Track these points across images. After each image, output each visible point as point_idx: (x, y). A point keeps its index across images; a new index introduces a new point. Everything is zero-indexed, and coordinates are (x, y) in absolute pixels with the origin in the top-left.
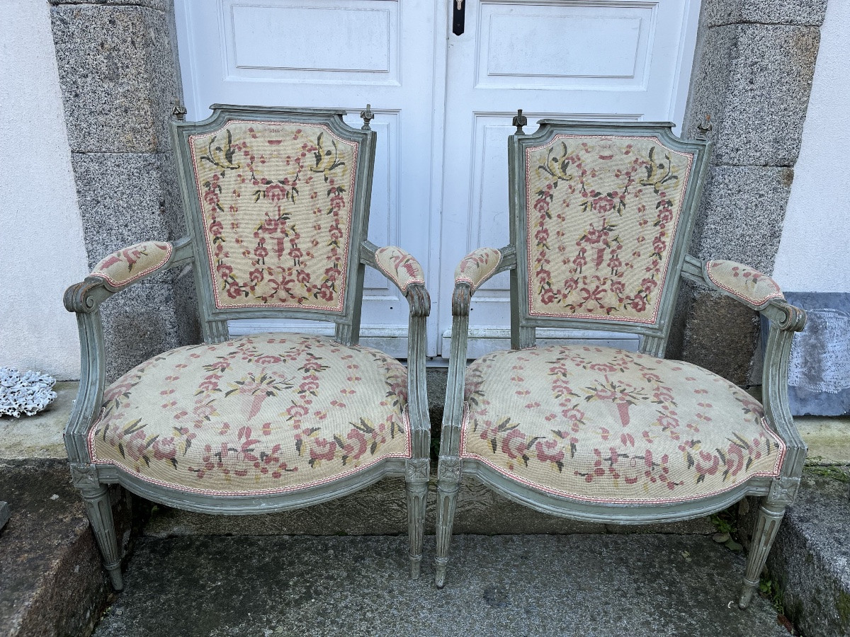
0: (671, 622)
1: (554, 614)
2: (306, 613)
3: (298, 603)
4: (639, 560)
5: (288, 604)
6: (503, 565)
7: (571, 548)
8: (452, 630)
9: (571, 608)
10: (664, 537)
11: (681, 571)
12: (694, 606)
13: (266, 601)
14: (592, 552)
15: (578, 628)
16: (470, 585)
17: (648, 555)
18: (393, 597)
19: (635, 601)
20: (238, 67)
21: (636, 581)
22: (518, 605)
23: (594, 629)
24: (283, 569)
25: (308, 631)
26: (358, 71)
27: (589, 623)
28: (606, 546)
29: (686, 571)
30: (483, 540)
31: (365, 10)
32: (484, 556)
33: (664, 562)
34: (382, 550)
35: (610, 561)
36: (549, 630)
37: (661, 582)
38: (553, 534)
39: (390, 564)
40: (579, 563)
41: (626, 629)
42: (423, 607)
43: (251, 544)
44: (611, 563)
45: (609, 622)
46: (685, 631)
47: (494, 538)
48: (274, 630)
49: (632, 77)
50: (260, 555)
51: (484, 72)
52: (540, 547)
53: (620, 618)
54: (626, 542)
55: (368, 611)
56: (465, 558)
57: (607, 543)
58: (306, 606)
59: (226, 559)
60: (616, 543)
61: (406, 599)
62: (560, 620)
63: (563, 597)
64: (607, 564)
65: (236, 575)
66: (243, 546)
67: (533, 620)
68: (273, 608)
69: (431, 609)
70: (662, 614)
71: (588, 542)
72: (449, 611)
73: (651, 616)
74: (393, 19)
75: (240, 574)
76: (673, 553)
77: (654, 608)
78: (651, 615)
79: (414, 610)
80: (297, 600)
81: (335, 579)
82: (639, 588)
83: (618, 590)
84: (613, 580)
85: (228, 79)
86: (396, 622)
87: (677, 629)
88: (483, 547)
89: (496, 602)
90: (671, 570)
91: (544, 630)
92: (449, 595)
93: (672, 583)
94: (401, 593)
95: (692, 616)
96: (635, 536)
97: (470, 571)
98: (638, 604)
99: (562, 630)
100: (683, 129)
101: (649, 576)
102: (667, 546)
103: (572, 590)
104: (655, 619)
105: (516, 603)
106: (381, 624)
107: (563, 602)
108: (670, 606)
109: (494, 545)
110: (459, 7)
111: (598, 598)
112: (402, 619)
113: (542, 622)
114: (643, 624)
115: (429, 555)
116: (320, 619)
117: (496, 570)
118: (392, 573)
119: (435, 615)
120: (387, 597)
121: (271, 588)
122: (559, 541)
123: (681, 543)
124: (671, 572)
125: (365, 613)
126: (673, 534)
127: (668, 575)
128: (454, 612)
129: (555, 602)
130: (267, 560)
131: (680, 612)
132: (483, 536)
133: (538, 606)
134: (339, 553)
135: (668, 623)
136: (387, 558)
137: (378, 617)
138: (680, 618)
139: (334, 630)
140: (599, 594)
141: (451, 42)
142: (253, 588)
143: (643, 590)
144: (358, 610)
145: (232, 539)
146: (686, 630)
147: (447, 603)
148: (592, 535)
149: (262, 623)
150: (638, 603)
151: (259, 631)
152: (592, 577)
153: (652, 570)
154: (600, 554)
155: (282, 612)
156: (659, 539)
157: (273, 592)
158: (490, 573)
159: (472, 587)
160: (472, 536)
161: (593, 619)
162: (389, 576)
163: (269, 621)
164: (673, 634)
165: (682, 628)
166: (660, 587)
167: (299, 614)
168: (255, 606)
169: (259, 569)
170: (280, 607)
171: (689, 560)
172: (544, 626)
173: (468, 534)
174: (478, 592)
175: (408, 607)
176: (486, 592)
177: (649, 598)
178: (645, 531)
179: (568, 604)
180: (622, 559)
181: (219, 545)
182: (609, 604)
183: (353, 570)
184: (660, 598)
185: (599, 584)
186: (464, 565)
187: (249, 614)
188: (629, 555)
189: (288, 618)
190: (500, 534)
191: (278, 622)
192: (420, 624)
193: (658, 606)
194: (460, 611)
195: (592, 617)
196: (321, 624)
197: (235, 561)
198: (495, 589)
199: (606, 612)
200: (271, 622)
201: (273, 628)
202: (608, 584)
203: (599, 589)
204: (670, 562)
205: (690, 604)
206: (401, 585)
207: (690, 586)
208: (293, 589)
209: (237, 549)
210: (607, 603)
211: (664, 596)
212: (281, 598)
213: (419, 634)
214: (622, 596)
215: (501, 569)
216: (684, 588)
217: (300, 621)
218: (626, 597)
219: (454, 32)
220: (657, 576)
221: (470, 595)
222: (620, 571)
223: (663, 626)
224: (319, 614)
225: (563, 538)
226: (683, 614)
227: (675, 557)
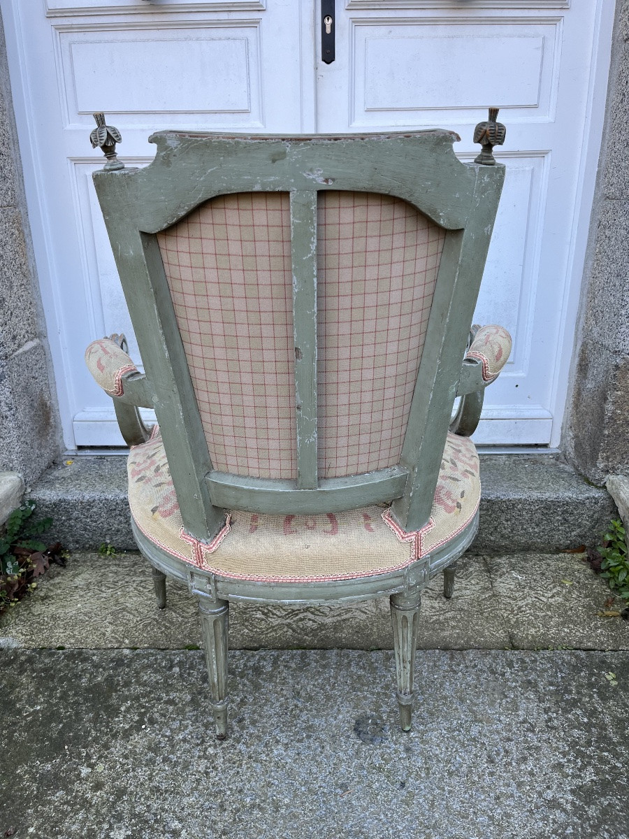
0: (589, 763)
1: (441, 753)
2: (135, 747)
3: (127, 734)
4: (551, 684)
5: (114, 736)
6: (382, 688)
7: (467, 667)
8: (311, 773)
9: (463, 745)
10: (583, 654)
11: (604, 699)
12: (620, 744)
13: (90, 732)
14: (493, 672)
15: (471, 772)
16: (338, 714)
17: (562, 677)
18: (243, 728)
19: (545, 736)
20: (80, 113)
21: (546, 711)
22: (397, 740)
23: (492, 774)
24: (116, 691)
25: (134, 770)
26: (216, 112)
27: (485, 766)
28: (510, 665)
29: (610, 698)
30: (360, 656)
31: (220, 39)
32: (359, 677)
33: (582, 686)
34: (237, 667)
35: (514, 684)
36: (433, 774)
37: (579, 712)
38: (445, 649)
39: (244, 685)
40: (476, 687)
41: (531, 774)
42: (277, 742)
43: (85, 660)
44: (516, 687)
45: (510, 764)
46: (607, 776)
47: (374, 655)
48: (93, 768)
49: (536, 107)
50: (91, 674)
51: (360, 107)
52: (428, 666)
53: (525, 759)
54: (535, 661)
55: (210, 746)
56: (336, 678)
57: (512, 661)
58: (136, 738)
59: (52, 678)
60: (523, 662)
61: (259, 731)
62: (448, 762)
63: (454, 731)
64: (510, 688)
65: (61, 698)
66: (74, 663)
67: (414, 761)
68: (96, 740)
69: (287, 744)
70: (580, 754)
71: (488, 660)
72: (309, 747)
73: (564, 757)
74: (252, 48)
75: (64, 697)
76: (594, 675)
77: (568, 745)
78: (564, 754)
79: (266, 745)
80: (126, 730)
81: (177, 704)
82: (550, 719)
83: (525, 721)
84: (517, 710)
85: (69, 127)
86: (242, 760)
87: (597, 774)
88: (358, 665)
89: (370, 736)
90: (591, 697)
91: (427, 774)
92: (311, 727)
93: (593, 713)
94: (254, 723)
95: (617, 756)
96: (547, 653)
97: (340, 696)
98: (548, 741)
99: (450, 774)
100: (599, 166)
101: (563, 704)
102: (587, 666)
103: (466, 721)
104: (569, 761)
105: (394, 738)
106: (223, 763)
107: (453, 738)
108: (589, 743)
109: (372, 663)
110: (328, 31)
111: (498, 733)
112: (250, 757)
113: (426, 763)
114: (554, 767)
115: (292, 675)
116: (151, 754)
117: (373, 694)
118: (246, 697)
119: (291, 753)
120: (236, 728)
121: (97, 715)
122: (452, 658)
123: (604, 662)
124: (591, 699)
125: (206, 749)
126: (594, 650)
127: (588, 702)
128: (316, 749)
129: (443, 737)
130: (99, 679)
131: (602, 751)
132: (360, 652)
133: (422, 742)
134: (185, 671)
135: (586, 765)
136: (242, 677)
137: (221, 754)
138: (602, 760)
139: (165, 770)
140: (500, 727)
141: (320, 72)
142: (77, 714)
143: (556, 723)
144: (198, 745)
145: (63, 653)
146: (610, 775)
147: (309, 737)
148: (493, 652)
149: (80, 759)
150: (549, 739)
151: (75, 769)
152: (492, 704)
153: (567, 697)
154: (503, 675)
155: (106, 747)
156: (577, 657)
157: (99, 720)
158: (365, 698)
159: (341, 716)
160: (345, 651)
161: (491, 761)
162: (242, 700)
163: (89, 757)
164: (592, 781)
165: (604, 772)
166: (577, 719)
167: (126, 748)
168: (76, 737)
169: (88, 690)
170: (105, 738)
171: (614, 683)
172: (428, 769)
173: (342, 649)
174: (349, 722)
175: (260, 741)
176: (358, 723)
177: (563, 733)
178: (560, 647)
179: (459, 741)
180: (529, 682)
181: (46, 661)
182: (512, 740)
183: (200, 693)
184: (576, 732)
185: (501, 714)
186: (333, 688)
187: (66, 747)
188: (538, 677)
189: (112, 753)
190: (379, 649)
191: (99, 758)
192: (272, 764)
193: (574, 744)
194: (323, 747)
195: (489, 757)
196: (151, 762)
197: (61, 680)
198: (369, 718)
199: (506, 751)
200: (91, 758)
201: (92, 766)
202: (511, 714)
203: (500, 721)
204: (591, 686)
205: (615, 740)
206: (254, 712)
207: (615, 717)
208: (124, 716)
209: (67, 666)
210: (509, 740)
211: (581, 730)
212: (107, 727)
213: (269, 777)
214: (528, 730)
215: (378, 693)
216: (607, 720)
217: (126, 757)
218: (533, 731)
219: (323, 60)
220: (574, 703)
221: (337, 727)
222: (527, 698)
223: (580, 770)
224: (150, 749)
225: (458, 655)
226: (606, 754)
227: (596, 679)
